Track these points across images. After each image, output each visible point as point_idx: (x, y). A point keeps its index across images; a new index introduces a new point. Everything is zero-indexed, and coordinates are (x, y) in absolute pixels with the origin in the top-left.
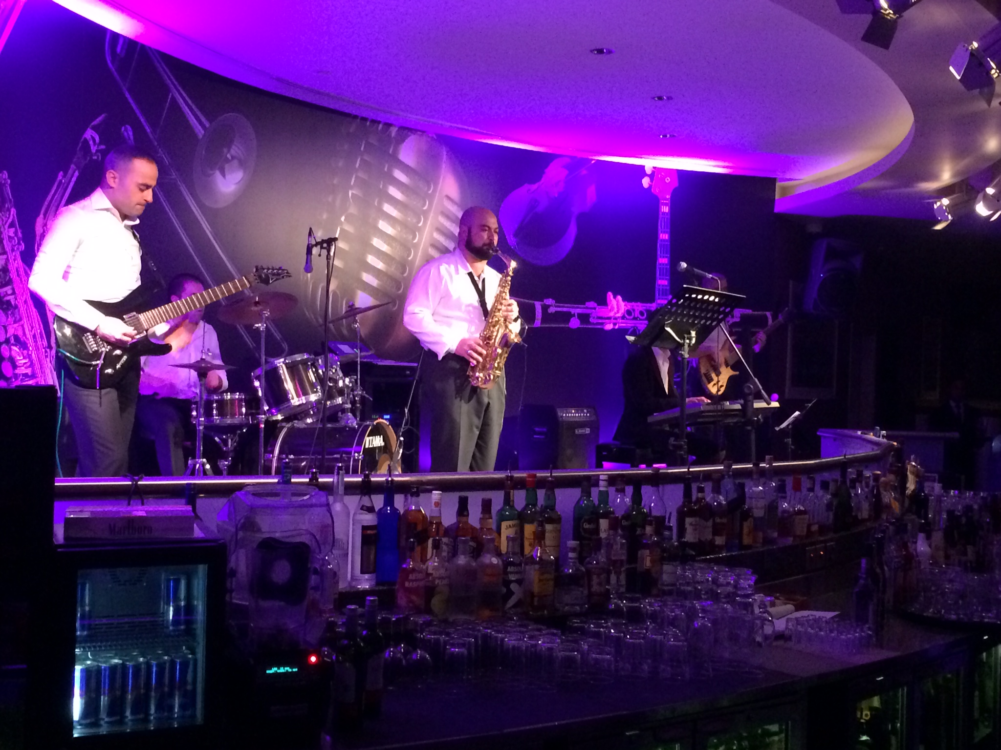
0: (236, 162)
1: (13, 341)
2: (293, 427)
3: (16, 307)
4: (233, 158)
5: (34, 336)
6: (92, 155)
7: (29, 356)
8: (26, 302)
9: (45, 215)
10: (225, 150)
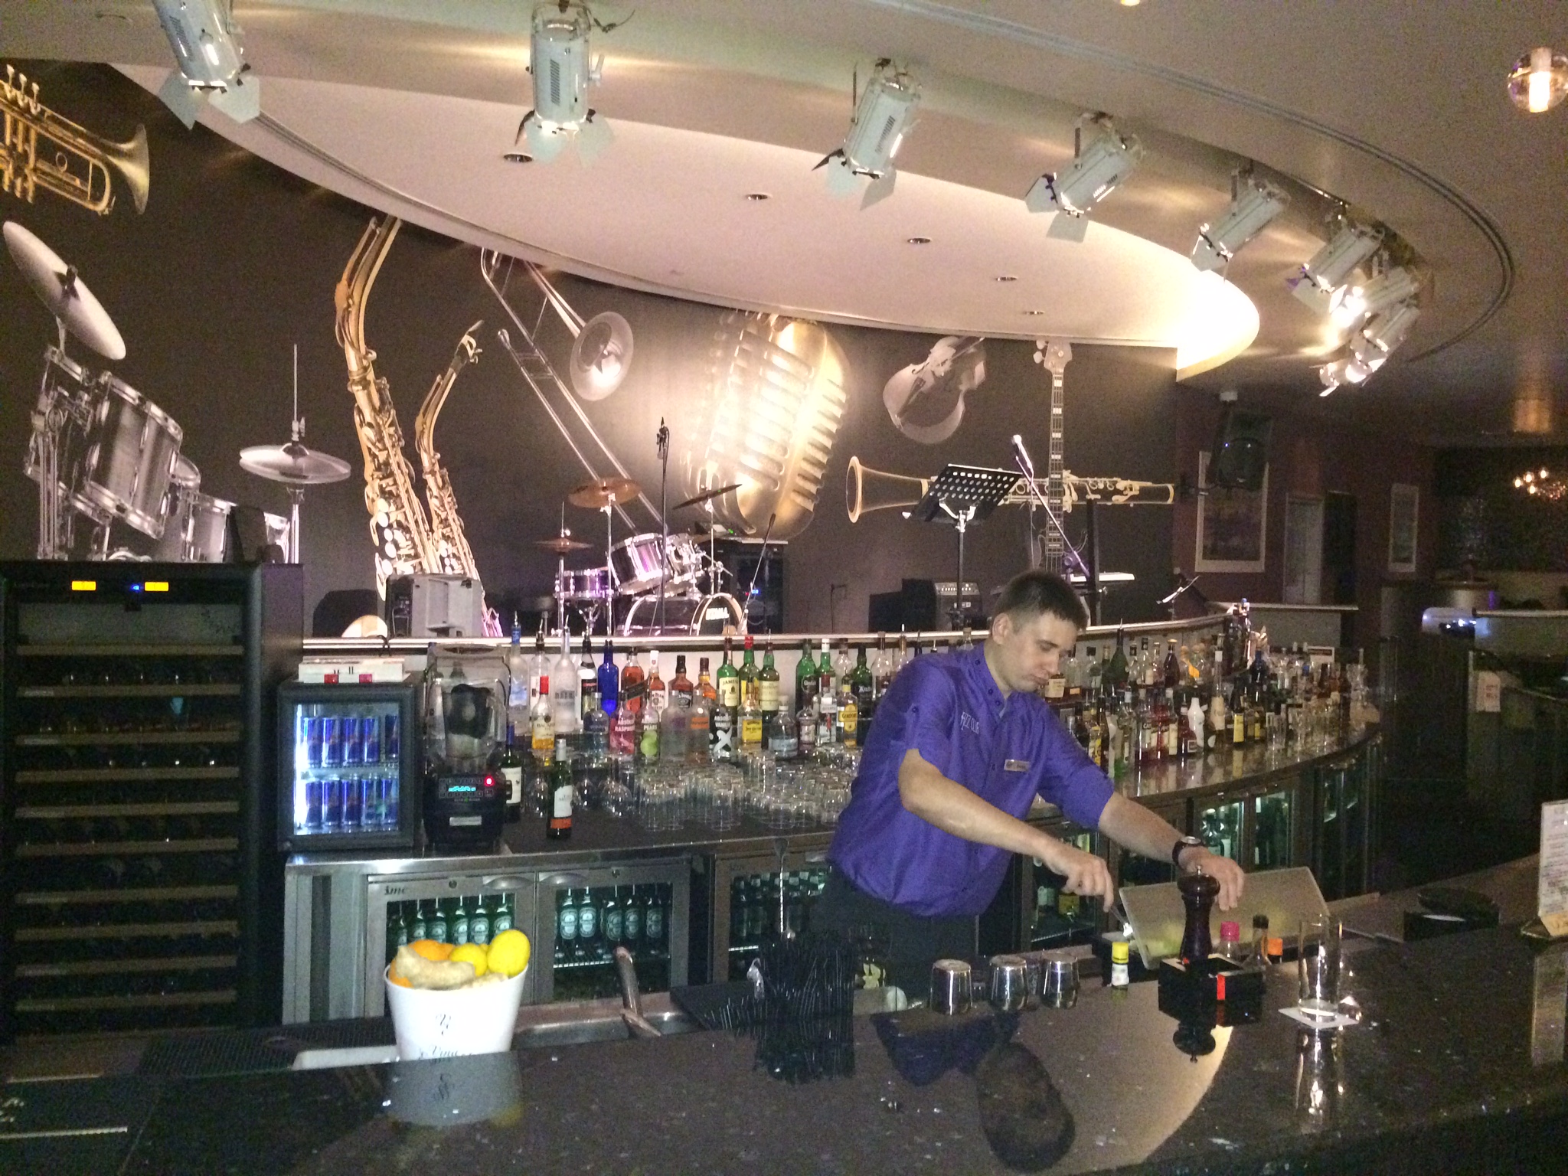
0: (612, 358)
1: (395, 526)
2: (645, 601)
3: (398, 496)
4: (610, 353)
5: (416, 522)
6: (469, 358)
7: (412, 539)
8: (407, 491)
9: (424, 415)
10: (602, 347)
